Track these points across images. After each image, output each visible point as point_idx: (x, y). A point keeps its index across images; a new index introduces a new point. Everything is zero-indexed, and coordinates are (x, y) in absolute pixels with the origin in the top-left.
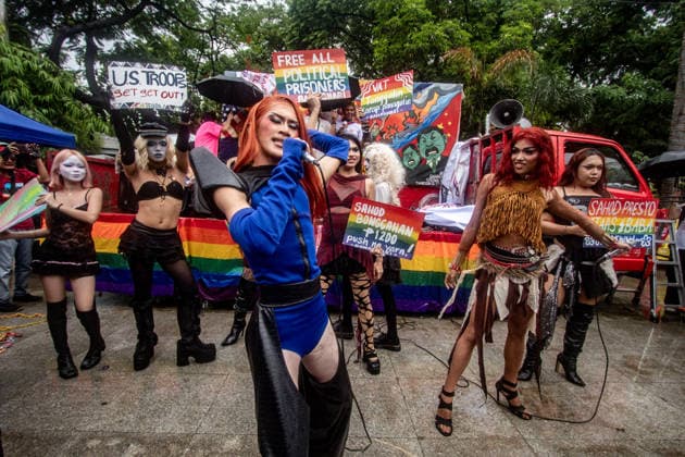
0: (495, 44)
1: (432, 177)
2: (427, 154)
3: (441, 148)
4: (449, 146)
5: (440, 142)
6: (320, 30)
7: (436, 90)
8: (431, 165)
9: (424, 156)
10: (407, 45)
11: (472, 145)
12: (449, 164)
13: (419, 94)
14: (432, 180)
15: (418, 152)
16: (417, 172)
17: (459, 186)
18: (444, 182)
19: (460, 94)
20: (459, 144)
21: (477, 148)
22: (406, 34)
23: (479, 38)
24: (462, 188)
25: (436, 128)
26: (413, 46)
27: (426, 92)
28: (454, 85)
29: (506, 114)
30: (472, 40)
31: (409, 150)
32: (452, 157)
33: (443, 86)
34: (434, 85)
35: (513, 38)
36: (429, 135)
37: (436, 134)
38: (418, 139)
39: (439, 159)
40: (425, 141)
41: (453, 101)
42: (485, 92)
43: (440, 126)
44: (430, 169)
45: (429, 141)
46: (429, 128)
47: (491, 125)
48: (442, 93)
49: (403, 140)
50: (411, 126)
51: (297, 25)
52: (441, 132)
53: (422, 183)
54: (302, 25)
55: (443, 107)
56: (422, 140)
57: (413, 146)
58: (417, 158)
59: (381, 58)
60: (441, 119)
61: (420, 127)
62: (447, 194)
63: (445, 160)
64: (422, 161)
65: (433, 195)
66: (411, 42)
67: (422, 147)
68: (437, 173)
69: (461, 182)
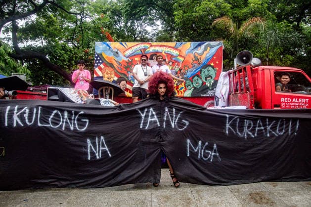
0: (246, 10)
1: (209, 91)
2: (206, 80)
3: (214, 76)
4: (218, 75)
5: (212, 73)
6: (143, 6)
7: (208, 45)
8: (208, 85)
9: (204, 80)
10: (194, 14)
11: (229, 74)
12: (218, 84)
13: (199, 48)
14: (209, 93)
15: (201, 78)
16: (201, 90)
17: (224, 96)
18: (216, 94)
19: (221, 47)
20: (223, 73)
21: (232, 75)
22: (193, 7)
23: (237, 6)
24: (226, 97)
25: (210, 65)
26: (197, 14)
27: (203, 47)
28: (218, 42)
29: (244, 58)
30: (232, 8)
31: (196, 78)
32: (219, 81)
33: (212, 43)
34: (207, 43)
35: (256, 6)
36: (207, 69)
37: (210, 68)
38: (201, 71)
39: (213, 82)
40: (204, 73)
41: (218, 50)
42: (239, 41)
43: (212, 64)
44: (208, 88)
45: (207, 73)
46: (206, 66)
47: (237, 64)
48: (212, 47)
49: (192, 73)
50: (196, 65)
51: (129, 4)
52: (213, 67)
53: (205, 95)
54: (132, 4)
55: (213, 54)
56: (202, 72)
57: (198, 76)
58: (200, 82)
59: (179, 22)
60: (212, 60)
61: (201, 65)
62: (218, 101)
63: (216, 82)
64: (203, 83)
65: (211, 101)
66: (196, 12)
67: (203, 76)
68: (212, 89)
69: (225, 94)
